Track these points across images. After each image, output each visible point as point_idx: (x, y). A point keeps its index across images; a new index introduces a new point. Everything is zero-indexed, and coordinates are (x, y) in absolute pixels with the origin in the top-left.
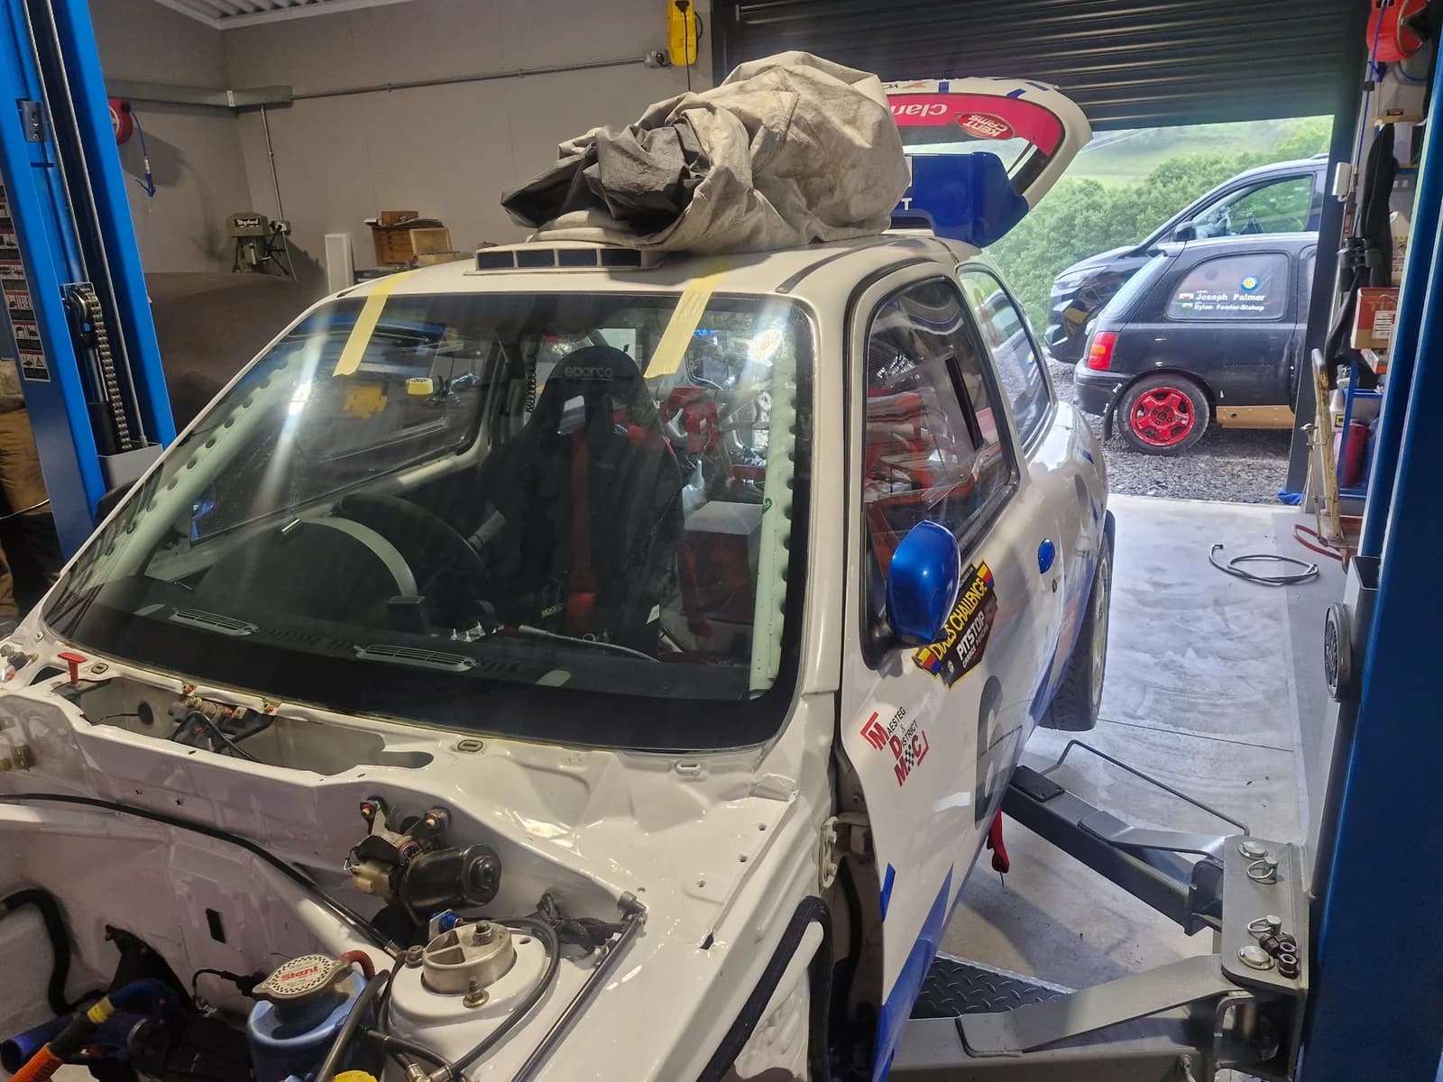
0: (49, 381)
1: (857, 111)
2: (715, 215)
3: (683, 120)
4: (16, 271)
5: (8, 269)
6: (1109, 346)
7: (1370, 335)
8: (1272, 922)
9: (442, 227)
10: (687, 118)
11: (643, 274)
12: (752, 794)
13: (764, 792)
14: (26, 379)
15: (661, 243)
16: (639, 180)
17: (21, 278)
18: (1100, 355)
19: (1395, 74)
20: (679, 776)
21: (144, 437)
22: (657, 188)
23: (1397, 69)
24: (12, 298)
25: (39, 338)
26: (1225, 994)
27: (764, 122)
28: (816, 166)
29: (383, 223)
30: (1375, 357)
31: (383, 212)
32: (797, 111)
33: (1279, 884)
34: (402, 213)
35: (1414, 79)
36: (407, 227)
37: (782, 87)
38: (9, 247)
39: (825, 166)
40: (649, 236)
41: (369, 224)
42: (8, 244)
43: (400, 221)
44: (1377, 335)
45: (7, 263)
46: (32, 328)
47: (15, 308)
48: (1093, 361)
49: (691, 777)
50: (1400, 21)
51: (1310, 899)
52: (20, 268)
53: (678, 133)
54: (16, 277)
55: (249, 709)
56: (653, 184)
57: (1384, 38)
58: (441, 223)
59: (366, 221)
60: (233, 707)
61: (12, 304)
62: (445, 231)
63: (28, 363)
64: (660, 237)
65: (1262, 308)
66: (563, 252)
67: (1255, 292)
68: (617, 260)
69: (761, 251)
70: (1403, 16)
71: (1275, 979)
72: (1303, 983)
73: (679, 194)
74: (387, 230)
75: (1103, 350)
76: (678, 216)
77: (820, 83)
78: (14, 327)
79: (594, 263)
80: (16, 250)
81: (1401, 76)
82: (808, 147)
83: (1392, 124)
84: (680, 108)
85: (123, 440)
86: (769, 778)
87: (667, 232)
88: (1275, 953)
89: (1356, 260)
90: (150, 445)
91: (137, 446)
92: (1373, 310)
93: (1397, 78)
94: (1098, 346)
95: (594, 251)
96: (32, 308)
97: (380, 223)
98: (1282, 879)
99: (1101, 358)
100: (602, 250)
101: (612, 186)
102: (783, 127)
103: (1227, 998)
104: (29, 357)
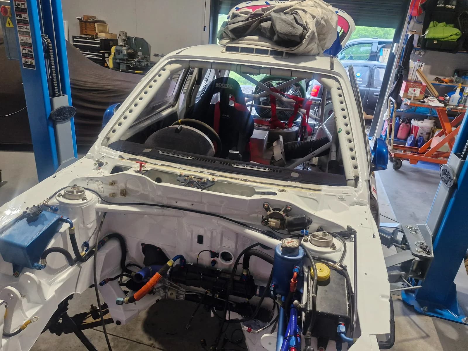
0: (35, 69)
1: (332, 16)
2: (308, 44)
3: (296, 13)
4: (26, 28)
5: (22, 27)
6: (318, 90)
7: (407, 94)
8: (422, 242)
9: (106, 23)
10: (298, 13)
11: (284, 59)
12: (357, 205)
13: (360, 204)
14: (24, 67)
15: (293, 51)
16: (291, 31)
17: (28, 31)
18: (314, 92)
19: (414, 20)
20: (340, 200)
21: (61, 92)
22: (297, 34)
23: (415, 18)
24: (22, 38)
25: (33, 53)
26: (414, 259)
27: (316, 17)
28: (324, 32)
29: (84, 19)
30: (409, 101)
31: (84, 15)
32: (323, 15)
33: (418, 234)
34: (91, 17)
35: (419, 22)
36: (94, 22)
37: (314, 6)
38: (24, 19)
39: (325, 33)
40: (290, 48)
41: (78, 19)
42: (23, 18)
43: (90, 19)
44: (409, 95)
45: (22, 25)
46: (30, 49)
47: (23, 41)
48: (312, 94)
49: (342, 200)
50: (419, 5)
51: (432, 236)
52: (28, 27)
53: (294, 16)
54: (25, 30)
55: (207, 179)
56: (295, 33)
57: (414, 9)
58: (105, 22)
59: (77, 18)
60: (201, 179)
61: (22, 40)
62: (107, 25)
63: (26, 62)
64: (293, 49)
65: (361, 83)
66: (256, 49)
67: (359, 77)
68: (276, 54)
69: (310, 56)
70: (420, 3)
71: (424, 255)
72: (432, 255)
73: (302, 37)
74: (86, 22)
75: (316, 90)
76: (300, 43)
77: (322, 6)
78: (21, 48)
79: (267, 54)
80: (27, 21)
81: (415, 20)
82: (325, 26)
83: (414, 35)
84: (292, 9)
85: (56, 93)
86: (361, 200)
87: (296, 47)
88: (424, 249)
89: (400, 72)
90: (63, 95)
91: (60, 95)
92: (409, 87)
93: (414, 21)
94: (314, 89)
95: (268, 50)
96: (31, 42)
97: (82, 19)
98: (418, 233)
99: (315, 93)
100: (271, 50)
101: (281, 32)
102: (321, 19)
103: (414, 260)
104: (27, 60)
